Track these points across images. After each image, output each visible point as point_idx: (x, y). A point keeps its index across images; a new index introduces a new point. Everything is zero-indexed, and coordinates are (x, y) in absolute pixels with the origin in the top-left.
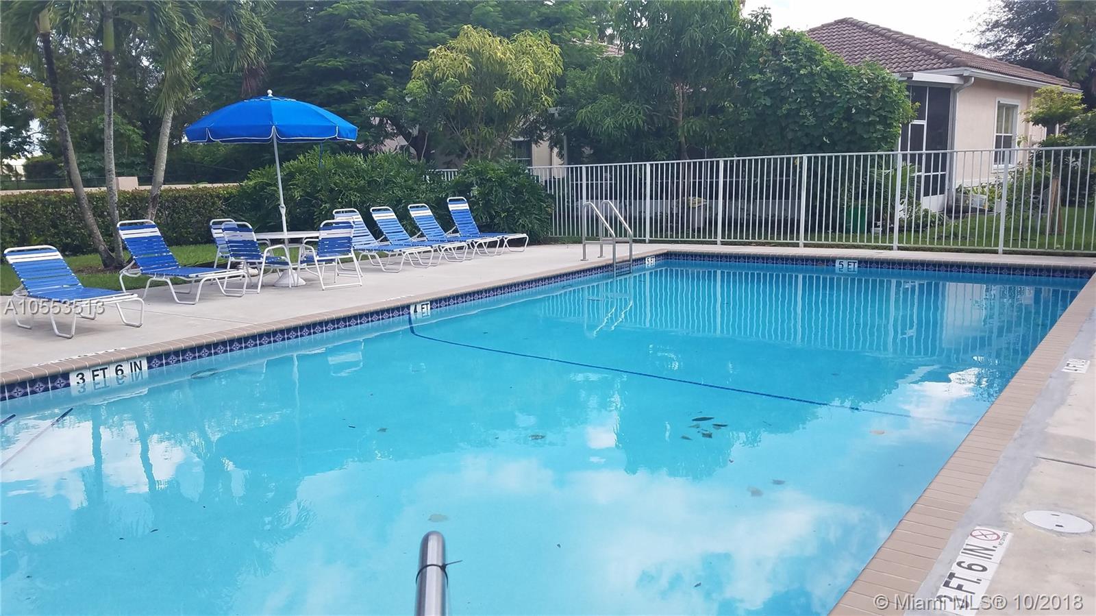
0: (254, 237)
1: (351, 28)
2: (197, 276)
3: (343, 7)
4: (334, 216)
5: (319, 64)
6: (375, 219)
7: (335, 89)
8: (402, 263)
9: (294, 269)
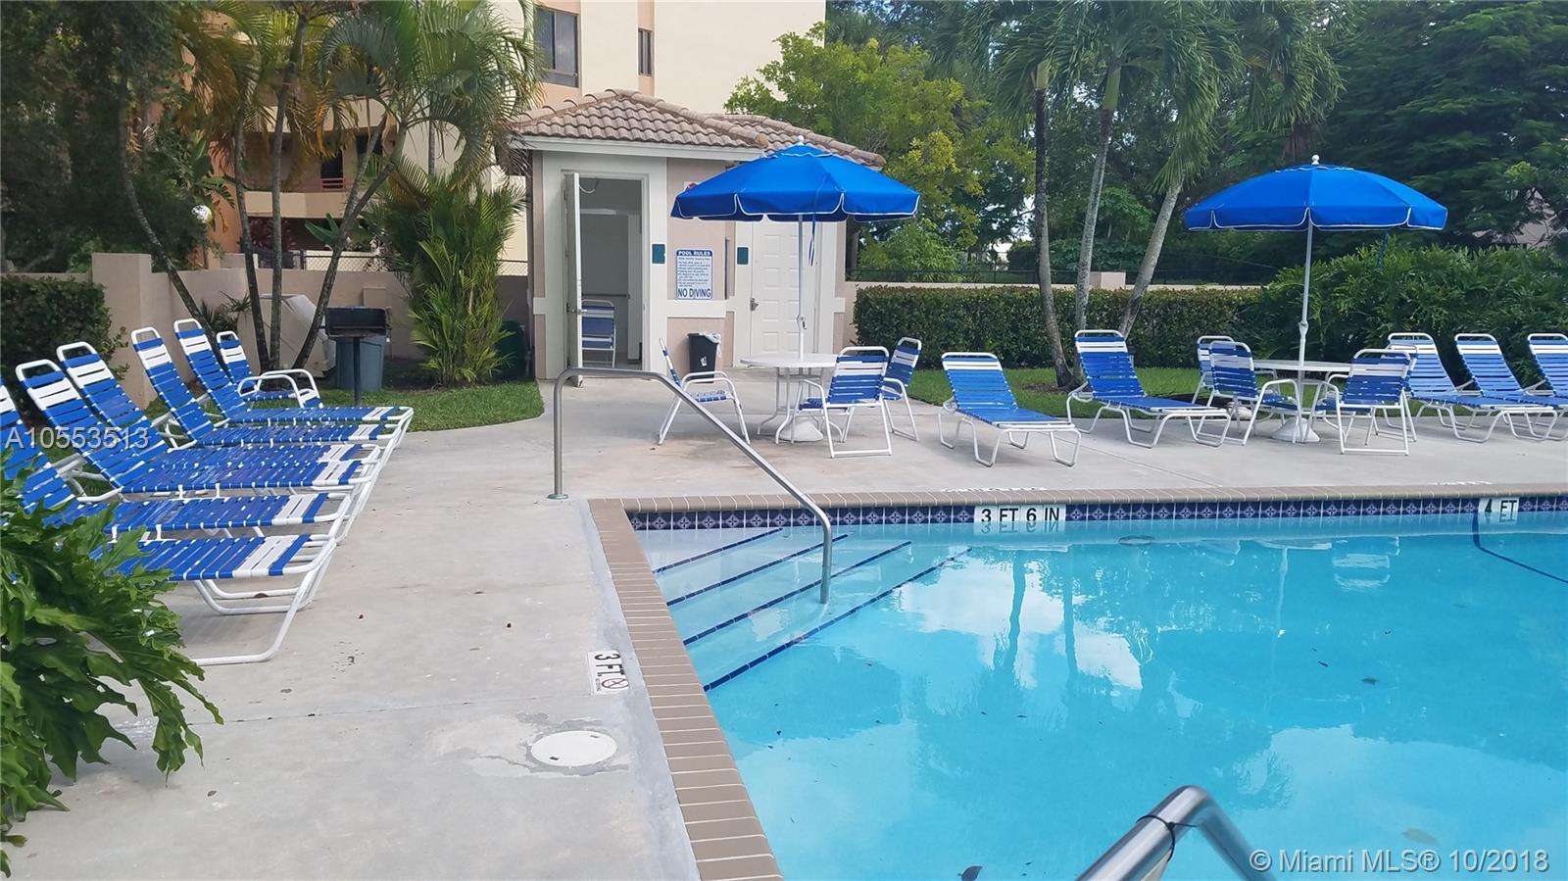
0: (1251, 364)
1: (1490, 51)
2: (1160, 411)
3: (1484, 19)
4: (1389, 342)
5: (1425, 109)
6: (1462, 352)
7: (1448, 145)
8: (1492, 428)
9: (1303, 416)
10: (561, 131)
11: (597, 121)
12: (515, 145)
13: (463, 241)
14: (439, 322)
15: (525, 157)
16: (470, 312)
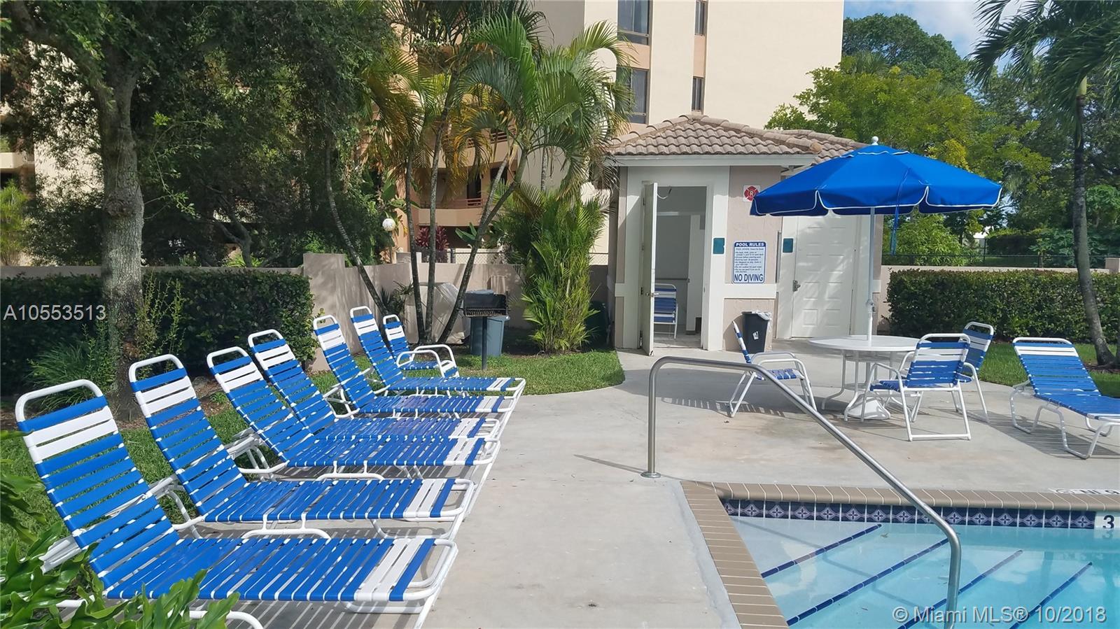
10: (643, 150)
11: (673, 141)
12: (607, 164)
13: (564, 241)
14: (544, 304)
15: (615, 172)
16: (567, 296)
